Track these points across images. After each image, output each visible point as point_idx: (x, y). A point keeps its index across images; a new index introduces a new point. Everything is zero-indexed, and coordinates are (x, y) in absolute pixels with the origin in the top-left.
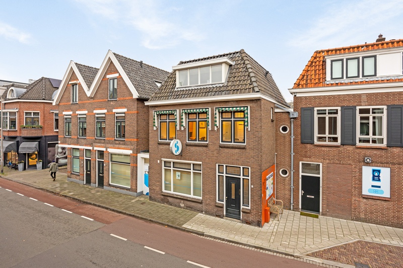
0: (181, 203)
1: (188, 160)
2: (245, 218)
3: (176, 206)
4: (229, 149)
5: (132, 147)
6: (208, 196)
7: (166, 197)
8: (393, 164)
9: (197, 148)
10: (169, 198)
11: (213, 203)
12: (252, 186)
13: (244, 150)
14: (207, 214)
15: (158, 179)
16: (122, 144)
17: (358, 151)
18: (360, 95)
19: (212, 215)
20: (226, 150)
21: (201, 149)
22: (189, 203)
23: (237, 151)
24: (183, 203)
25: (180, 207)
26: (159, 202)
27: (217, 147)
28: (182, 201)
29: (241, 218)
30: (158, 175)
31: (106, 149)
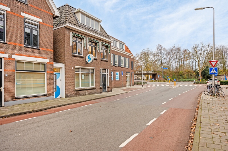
0: (86, 92)
3: (83, 95)
6: (97, 85)
7: (78, 92)
11: (99, 88)
12: (110, 77)
13: (107, 62)
19: (99, 93)
21: (94, 61)
22: (90, 91)
24: (87, 92)
25: (86, 95)
27: (100, 60)
28: (87, 91)
29: (107, 90)
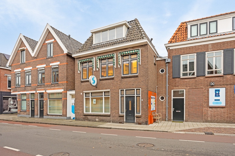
0: (96, 118)
1: (101, 90)
2: (138, 121)
3: (93, 121)
4: (127, 79)
5: (63, 87)
6: (114, 111)
7: (86, 116)
8: (227, 85)
9: (107, 81)
10: (88, 117)
11: (117, 115)
12: (142, 100)
13: (137, 78)
14: (114, 123)
15: (81, 106)
16: (57, 86)
17: (207, 79)
18: (207, 45)
19: (117, 122)
20: (126, 80)
21: (109, 81)
22: (102, 118)
23: (133, 79)
24: (98, 118)
25: (96, 121)
26: (82, 120)
27: (120, 78)
28: (97, 117)
29: (135, 121)
30: (81, 103)
31: (46, 91)
